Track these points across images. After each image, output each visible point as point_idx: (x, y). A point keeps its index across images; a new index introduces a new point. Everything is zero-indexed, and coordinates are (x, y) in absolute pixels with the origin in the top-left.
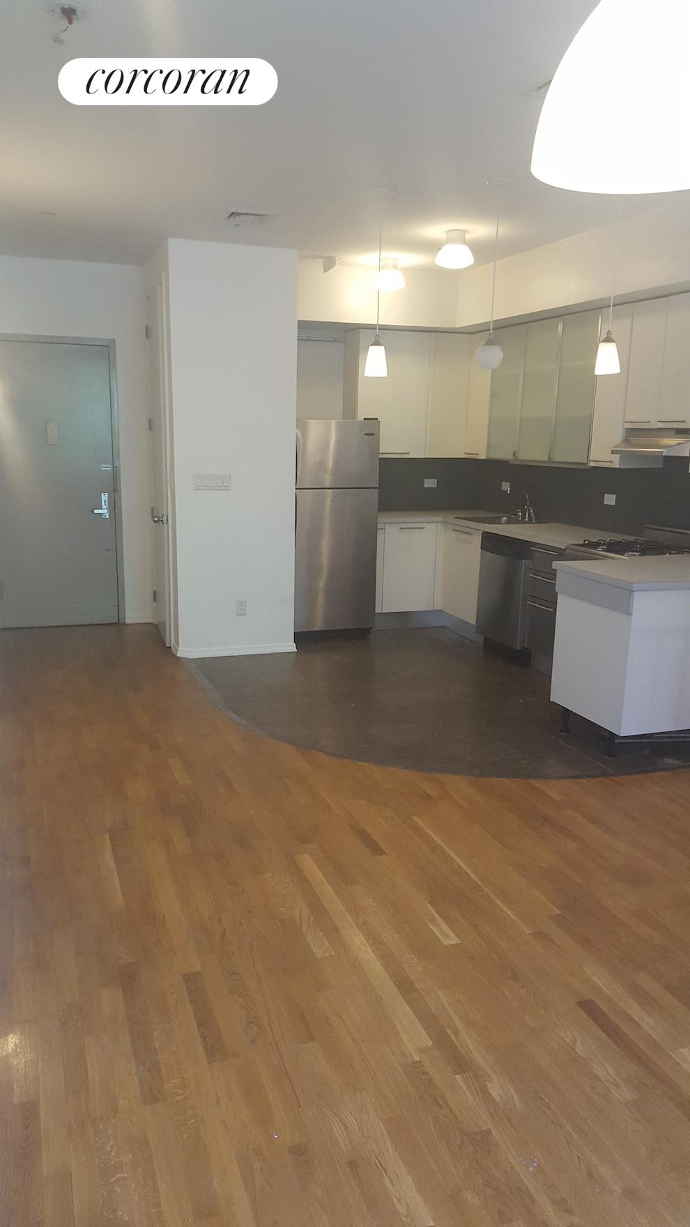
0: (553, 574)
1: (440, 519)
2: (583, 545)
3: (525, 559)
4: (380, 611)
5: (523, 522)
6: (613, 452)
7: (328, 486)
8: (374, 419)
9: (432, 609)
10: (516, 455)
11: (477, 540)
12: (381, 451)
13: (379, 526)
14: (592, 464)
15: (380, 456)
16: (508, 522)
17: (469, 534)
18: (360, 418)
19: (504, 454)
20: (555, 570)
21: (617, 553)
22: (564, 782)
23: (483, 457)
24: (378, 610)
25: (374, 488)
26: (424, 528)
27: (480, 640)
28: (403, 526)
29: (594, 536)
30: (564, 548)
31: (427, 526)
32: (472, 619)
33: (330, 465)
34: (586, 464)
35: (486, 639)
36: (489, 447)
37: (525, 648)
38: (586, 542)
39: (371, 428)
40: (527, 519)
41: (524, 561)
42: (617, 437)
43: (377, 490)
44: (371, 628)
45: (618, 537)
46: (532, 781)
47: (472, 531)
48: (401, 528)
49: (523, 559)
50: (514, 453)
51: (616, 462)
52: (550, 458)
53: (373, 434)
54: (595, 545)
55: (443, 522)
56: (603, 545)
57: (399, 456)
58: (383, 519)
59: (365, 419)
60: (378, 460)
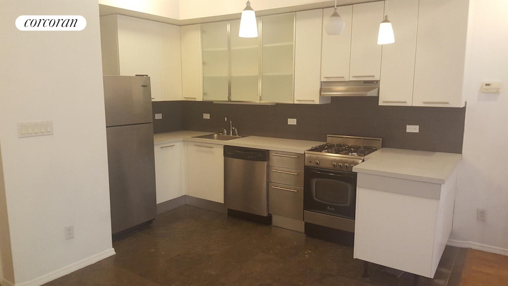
1: (182, 139)
10: (230, 98)
14: (297, 103)
23: (200, 99)
25: (150, 123)
26: (174, 145)
28: (162, 146)
30: (302, 153)
31: (175, 144)
37: (269, 214)
38: (313, 148)
39: (145, 82)
40: (231, 135)
41: (266, 162)
43: (152, 124)
48: (161, 148)
53: (147, 86)
55: (184, 141)
59: (136, 75)
60: (151, 103)
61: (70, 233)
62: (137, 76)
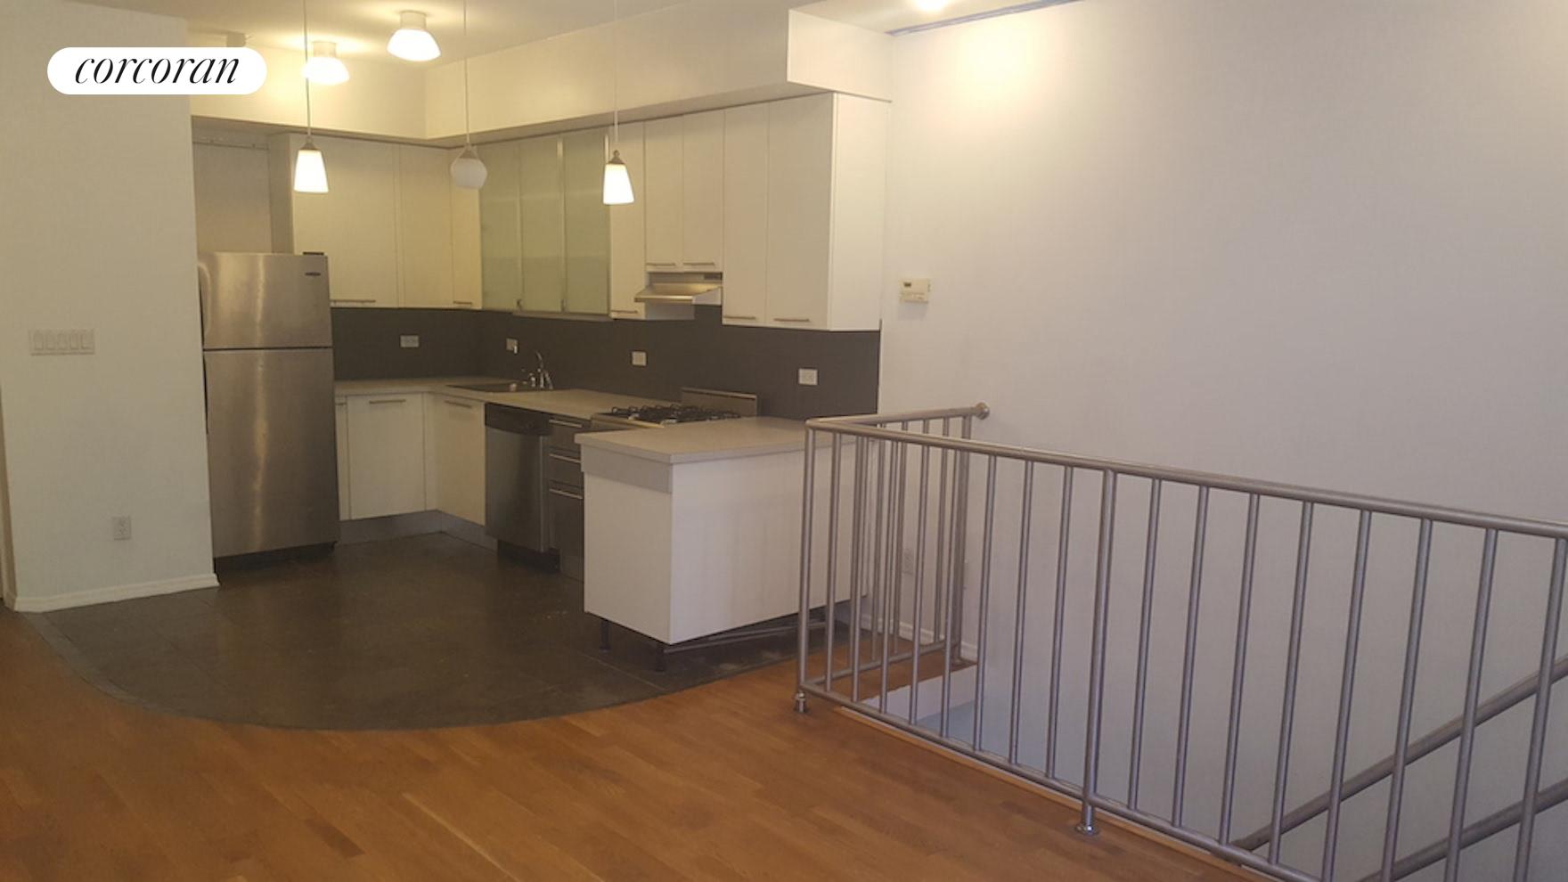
0: (576, 451)
1: (427, 388)
2: (611, 414)
3: (543, 435)
4: (347, 518)
5: (537, 389)
6: (637, 300)
7: (257, 346)
8: (317, 254)
9: (422, 509)
10: (521, 303)
11: (480, 413)
12: (332, 297)
13: (337, 401)
14: (614, 315)
15: (333, 305)
16: (518, 390)
17: (469, 407)
18: (298, 251)
19: (505, 303)
20: (579, 446)
21: (651, 421)
22: (607, 712)
23: (478, 306)
24: (344, 516)
25: (326, 348)
27: (492, 544)
28: (373, 399)
29: (624, 402)
30: (588, 418)
32: (480, 518)
33: (259, 317)
34: (607, 315)
35: (499, 542)
36: (485, 294)
37: (551, 549)
38: (615, 410)
39: (316, 267)
40: (542, 386)
41: (541, 438)
42: (642, 283)
43: (330, 350)
44: (336, 542)
45: (652, 404)
46: (565, 718)
47: (468, 402)
48: (371, 403)
49: (539, 435)
50: (518, 303)
51: (640, 313)
52: (563, 309)
53: (319, 274)
54: (628, 413)
55: (429, 393)
56: (635, 412)
57: (359, 305)
58: (341, 391)
59: (305, 253)
60: (329, 310)
61: (122, 530)
62: (306, 256)
